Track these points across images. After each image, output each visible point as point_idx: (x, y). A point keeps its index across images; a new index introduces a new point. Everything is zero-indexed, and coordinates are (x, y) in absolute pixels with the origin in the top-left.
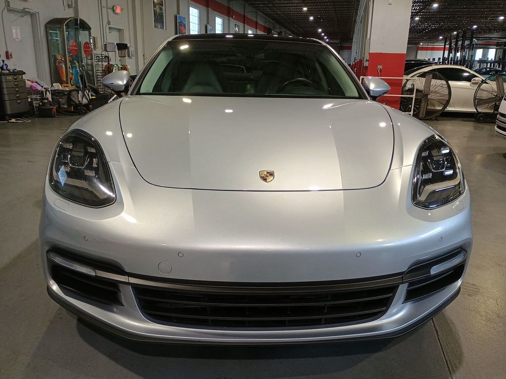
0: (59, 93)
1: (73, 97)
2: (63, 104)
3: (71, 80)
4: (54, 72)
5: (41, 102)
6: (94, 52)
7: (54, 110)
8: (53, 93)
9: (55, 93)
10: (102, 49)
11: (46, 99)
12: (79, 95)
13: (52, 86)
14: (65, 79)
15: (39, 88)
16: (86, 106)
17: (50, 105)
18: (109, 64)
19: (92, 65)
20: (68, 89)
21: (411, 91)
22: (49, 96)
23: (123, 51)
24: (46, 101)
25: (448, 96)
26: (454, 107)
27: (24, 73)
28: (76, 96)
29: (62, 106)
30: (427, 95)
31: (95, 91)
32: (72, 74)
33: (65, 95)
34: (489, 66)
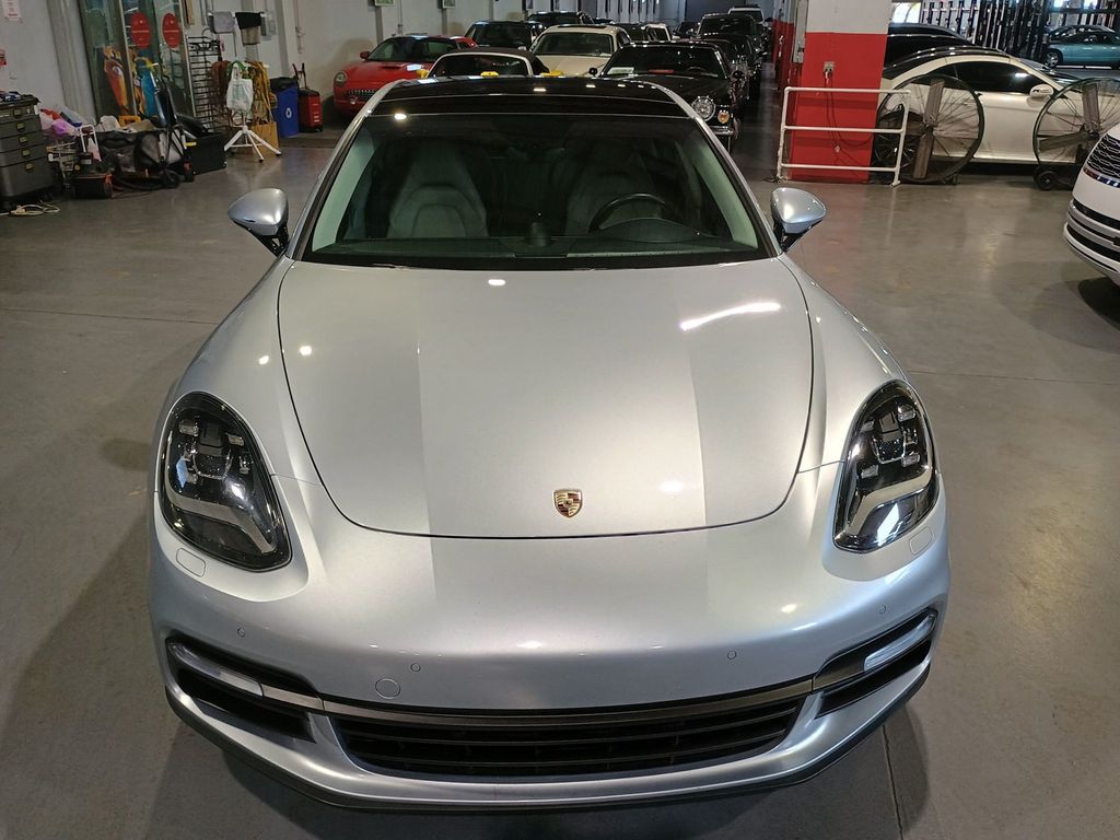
0: (115, 139)
1: (149, 148)
2: (127, 166)
3: (138, 102)
4: (100, 88)
5: (79, 164)
6: (186, 33)
7: (107, 180)
8: (101, 138)
9: (105, 139)
10: (203, 24)
11: (88, 158)
12: (160, 143)
13: (98, 121)
14: (125, 102)
15: (71, 130)
16: (177, 166)
17: (99, 170)
18: (220, 59)
19: (183, 65)
20: (134, 131)
21: (897, 116)
22: (93, 147)
23: (252, 31)
24: (89, 162)
25: (977, 130)
26: (990, 152)
27: (36, 101)
28: (153, 146)
29: (123, 169)
30: (931, 129)
31: (195, 128)
32: (140, 88)
33: (129, 143)
34: (1083, 23)
